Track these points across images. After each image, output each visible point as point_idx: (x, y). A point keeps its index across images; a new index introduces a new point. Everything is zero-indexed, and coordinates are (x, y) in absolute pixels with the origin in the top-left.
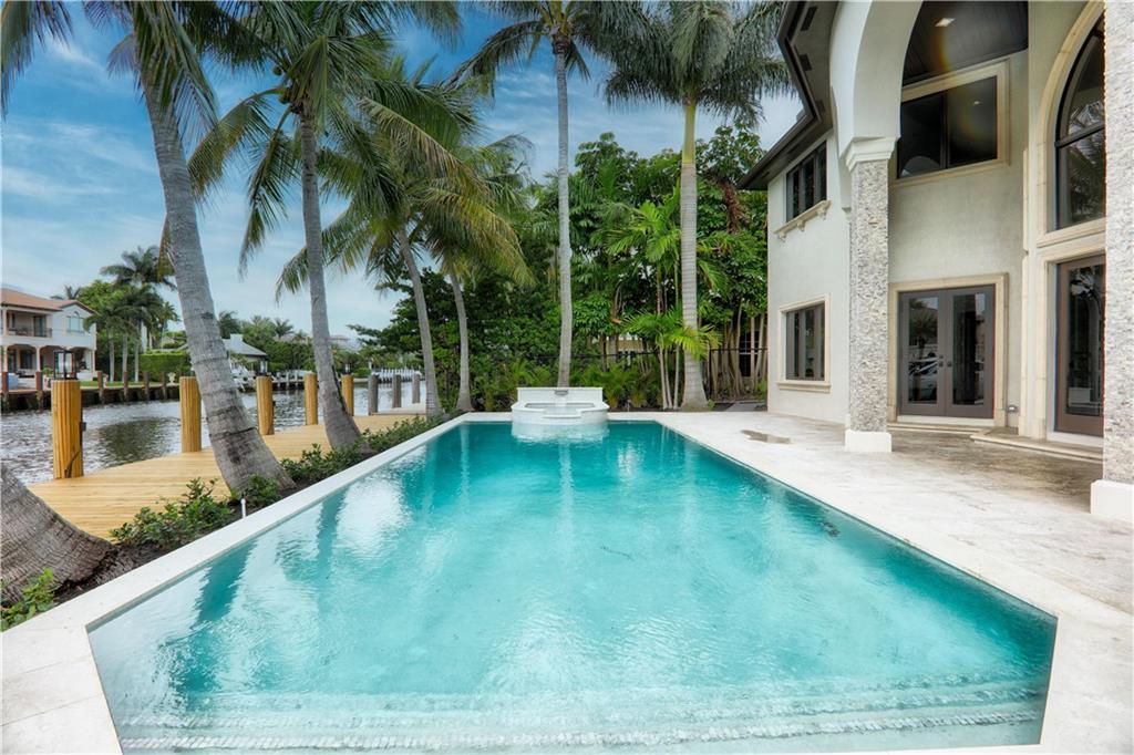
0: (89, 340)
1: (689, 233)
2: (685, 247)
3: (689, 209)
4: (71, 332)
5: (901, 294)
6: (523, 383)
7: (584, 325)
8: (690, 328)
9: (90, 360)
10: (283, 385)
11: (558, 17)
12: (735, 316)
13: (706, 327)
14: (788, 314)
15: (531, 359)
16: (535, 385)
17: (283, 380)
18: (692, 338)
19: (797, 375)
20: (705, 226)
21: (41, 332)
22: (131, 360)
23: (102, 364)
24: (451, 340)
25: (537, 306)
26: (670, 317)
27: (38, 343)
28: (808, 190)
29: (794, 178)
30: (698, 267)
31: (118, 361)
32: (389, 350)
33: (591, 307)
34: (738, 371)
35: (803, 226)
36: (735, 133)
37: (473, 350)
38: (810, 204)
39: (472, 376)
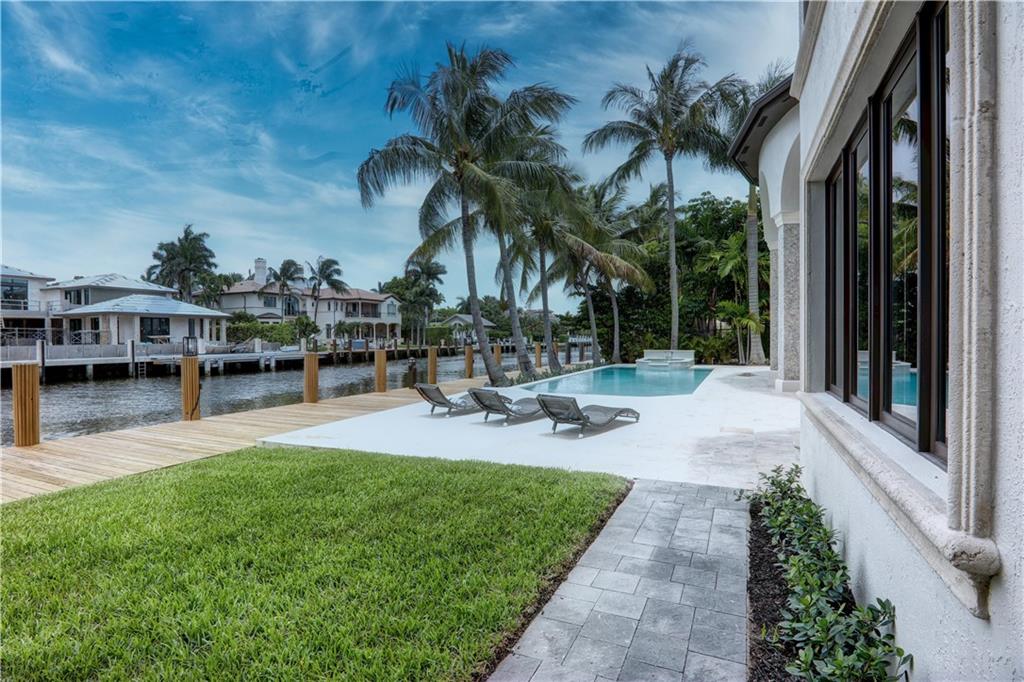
0: (398, 319)
2: (750, 265)
4: (390, 314)
6: (652, 347)
7: (690, 313)
8: (753, 314)
9: (398, 331)
10: (507, 347)
11: (667, 140)
15: (656, 333)
16: (659, 348)
17: (507, 344)
18: (754, 321)
21: (376, 315)
22: (421, 330)
23: (405, 334)
24: (609, 323)
25: (661, 300)
27: (374, 321)
31: (415, 331)
32: (576, 329)
33: (695, 301)
37: (622, 328)
39: (621, 344)
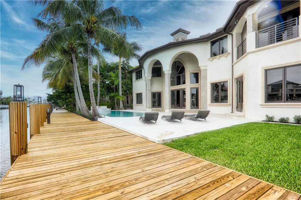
1: (120, 79)
2: (120, 82)
3: (120, 75)
5: (152, 92)
7: (100, 95)
8: (120, 95)
12: (126, 94)
13: (123, 95)
14: (136, 94)
18: (121, 97)
19: (138, 103)
20: (122, 79)
26: (117, 93)
28: (139, 76)
29: (137, 73)
30: (122, 86)
33: (101, 91)
34: (127, 103)
35: (139, 81)
36: (126, 62)
38: (139, 78)
